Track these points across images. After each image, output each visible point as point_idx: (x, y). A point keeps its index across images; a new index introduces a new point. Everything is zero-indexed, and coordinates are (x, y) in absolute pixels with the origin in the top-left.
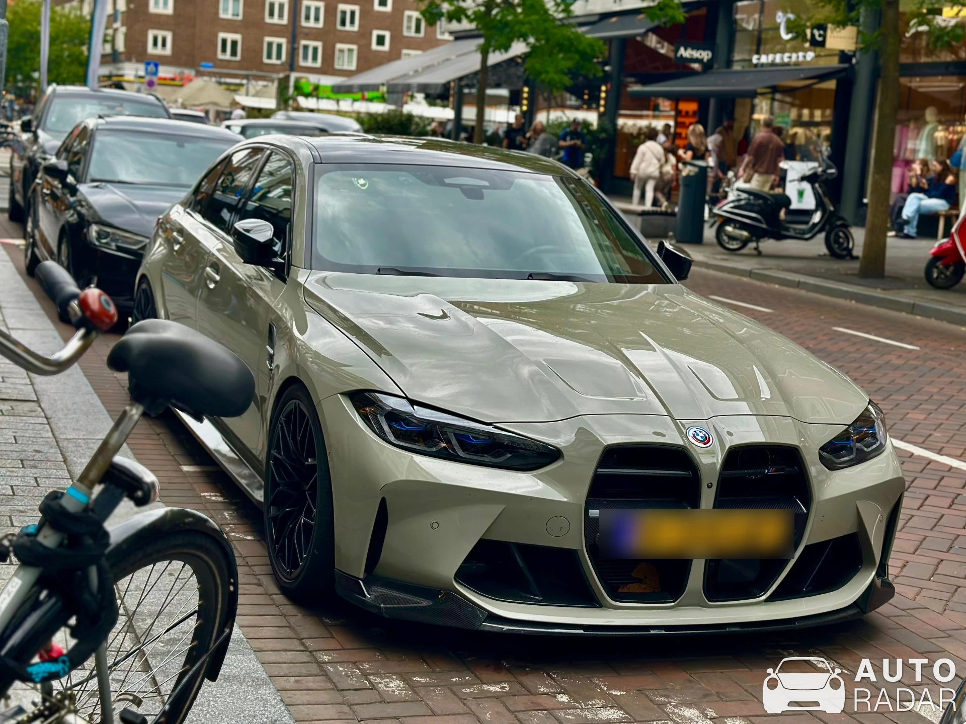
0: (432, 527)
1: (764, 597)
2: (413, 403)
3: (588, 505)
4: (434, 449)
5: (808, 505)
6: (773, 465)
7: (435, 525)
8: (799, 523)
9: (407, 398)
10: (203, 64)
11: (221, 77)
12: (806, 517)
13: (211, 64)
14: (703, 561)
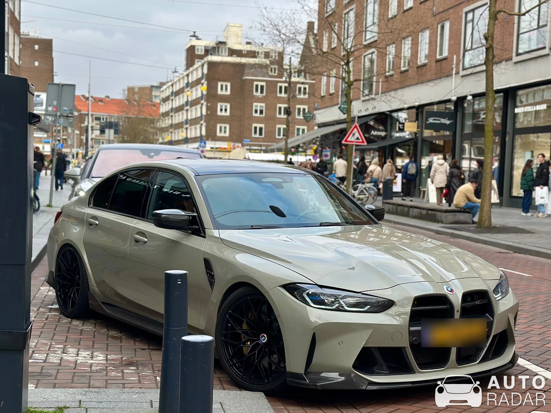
0: (339, 344)
1: (477, 362)
2: (321, 287)
3: (410, 326)
4: (334, 307)
5: (493, 317)
6: (479, 299)
7: (341, 343)
8: (490, 325)
9: (316, 284)
10: (245, 140)
11: (250, 146)
12: (492, 322)
13: (249, 140)
14: (456, 348)
